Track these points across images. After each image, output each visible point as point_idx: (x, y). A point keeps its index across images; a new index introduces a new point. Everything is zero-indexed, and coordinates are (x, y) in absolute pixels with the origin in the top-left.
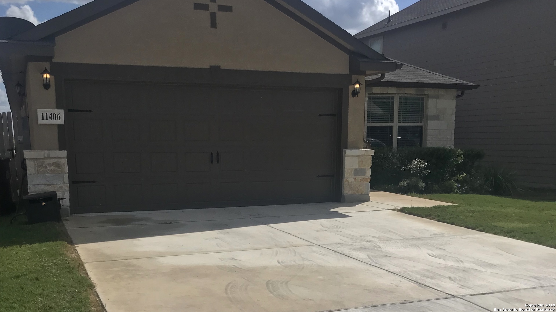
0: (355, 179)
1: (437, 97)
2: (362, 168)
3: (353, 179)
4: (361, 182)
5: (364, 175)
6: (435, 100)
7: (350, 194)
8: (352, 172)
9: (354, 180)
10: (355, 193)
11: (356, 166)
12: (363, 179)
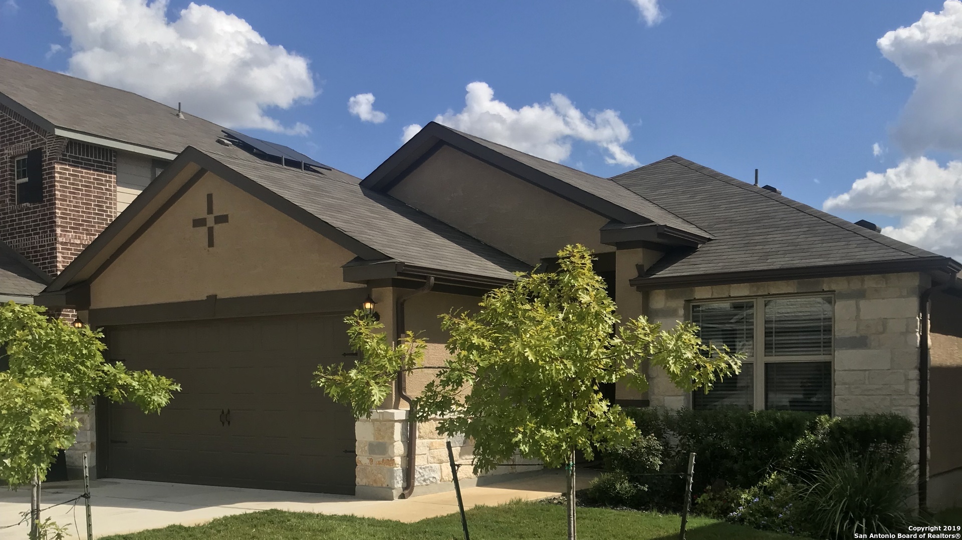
0: (371, 460)
1: (860, 295)
2: (381, 441)
3: (368, 459)
4: (381, 465)
5: (384, 454)
6: (852, 303)
7: (364, 484)
8: (366, 447)
9: (368, 461)
10: (371, 483)
11: (371, 438)
12: (383, 460)
